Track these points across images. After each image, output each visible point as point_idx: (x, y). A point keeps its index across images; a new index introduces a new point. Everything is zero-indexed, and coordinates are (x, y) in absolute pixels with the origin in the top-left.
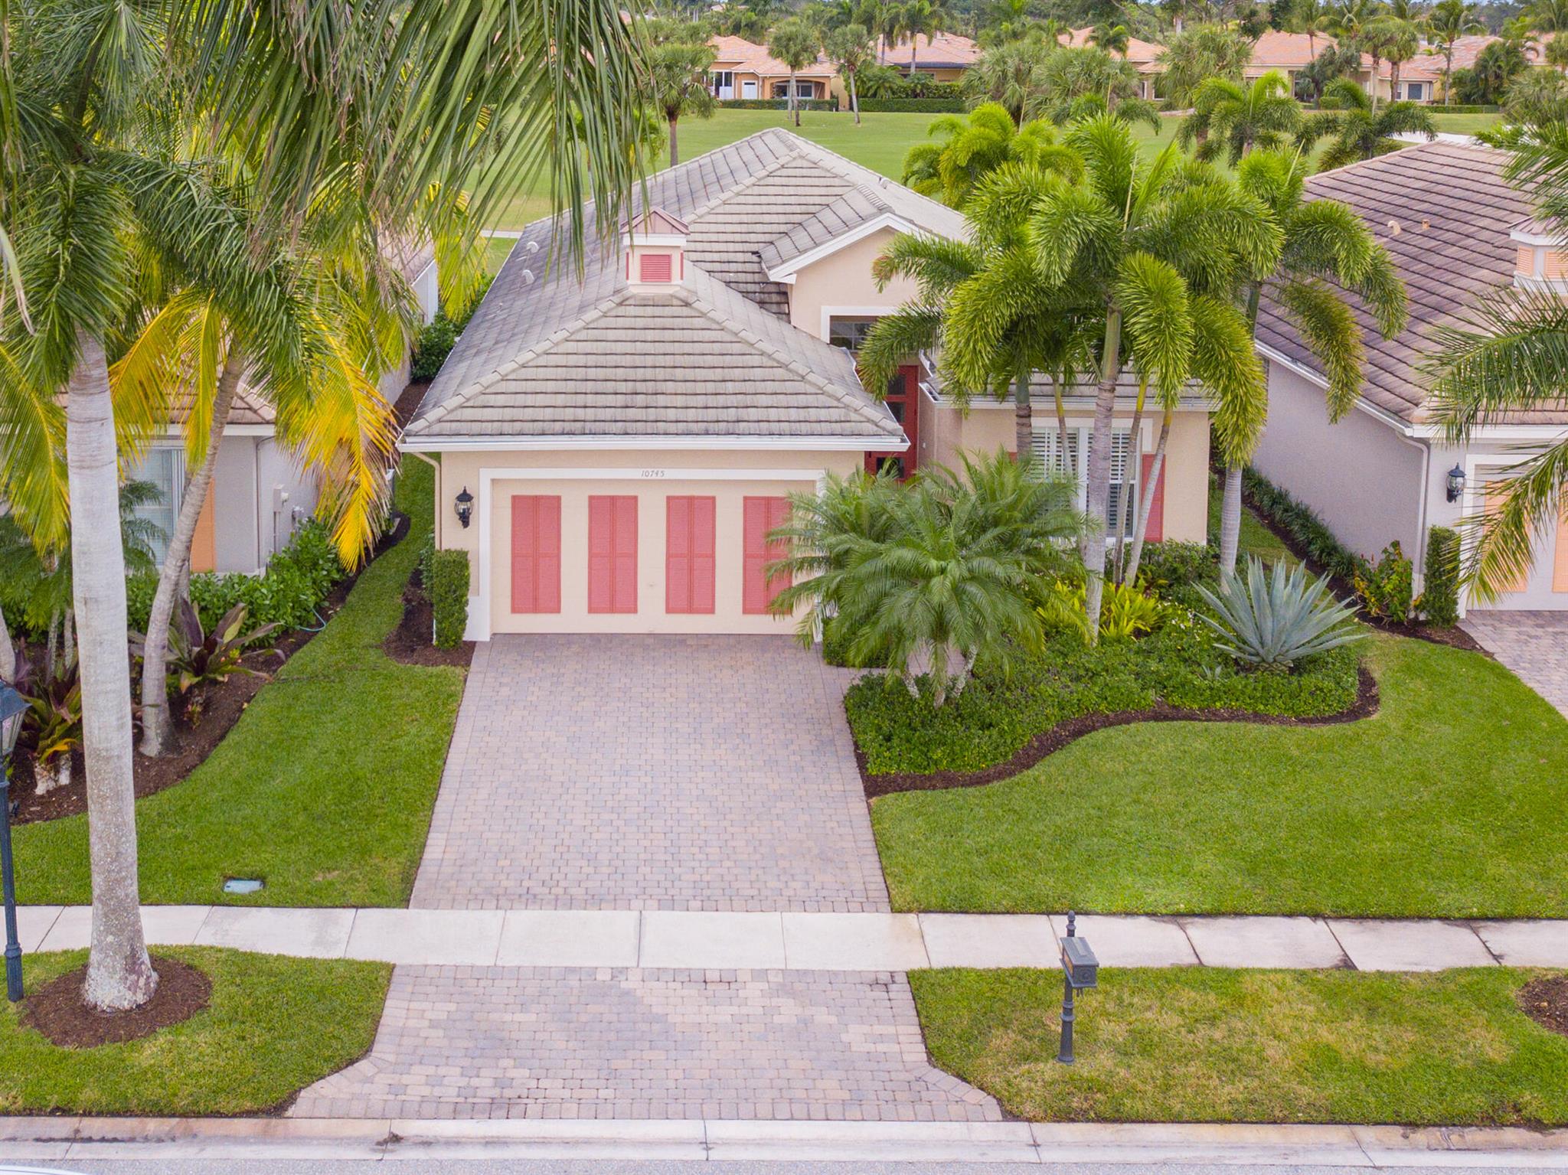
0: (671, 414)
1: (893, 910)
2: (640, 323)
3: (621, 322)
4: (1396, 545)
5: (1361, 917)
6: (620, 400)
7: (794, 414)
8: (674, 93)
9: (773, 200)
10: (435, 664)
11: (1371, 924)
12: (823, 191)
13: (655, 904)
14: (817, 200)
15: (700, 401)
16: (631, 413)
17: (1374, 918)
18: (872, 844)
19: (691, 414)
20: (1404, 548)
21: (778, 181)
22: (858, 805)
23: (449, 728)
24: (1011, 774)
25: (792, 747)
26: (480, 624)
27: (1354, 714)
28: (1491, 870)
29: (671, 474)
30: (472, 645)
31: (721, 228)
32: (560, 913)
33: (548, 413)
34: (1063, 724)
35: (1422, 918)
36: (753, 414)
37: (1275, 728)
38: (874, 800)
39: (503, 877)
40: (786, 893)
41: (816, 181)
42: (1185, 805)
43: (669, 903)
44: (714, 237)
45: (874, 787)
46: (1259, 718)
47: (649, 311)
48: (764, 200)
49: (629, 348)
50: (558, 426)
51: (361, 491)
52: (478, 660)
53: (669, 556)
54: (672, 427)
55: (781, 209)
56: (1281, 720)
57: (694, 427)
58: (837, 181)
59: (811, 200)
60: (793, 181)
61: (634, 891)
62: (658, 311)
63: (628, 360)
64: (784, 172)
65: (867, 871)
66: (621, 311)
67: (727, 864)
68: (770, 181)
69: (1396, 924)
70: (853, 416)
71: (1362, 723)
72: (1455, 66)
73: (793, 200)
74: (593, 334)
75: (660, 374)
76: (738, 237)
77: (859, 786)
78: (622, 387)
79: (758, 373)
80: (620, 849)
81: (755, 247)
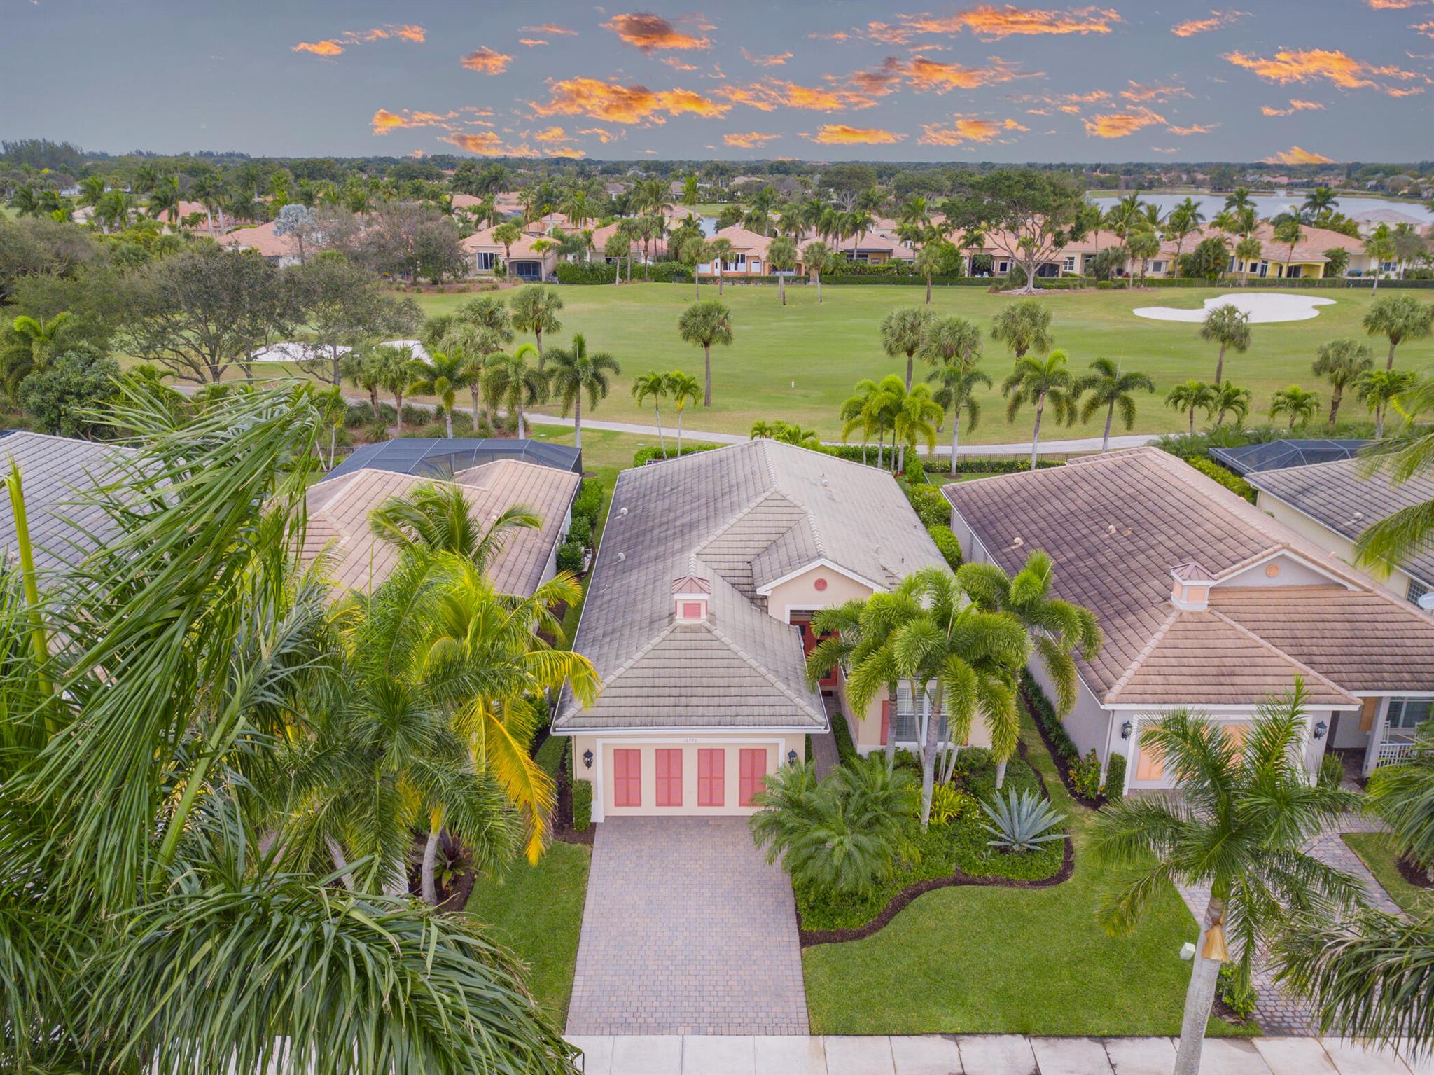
0: (700, 711)
1: (811, 1034)
2: (684, 645)
3: (673, 644)
4: (1094, 750)
5: (1048, 1036)
6: (672, 701)
7: (768, 710)
8: (708, 332)
9: (759, 523)
10: (575, 842)
11: (1052, 1041)
12: (788, 517)
13: (690, 1029)
14: (785, 524)
15: (716, 701)
16: (679, 710)
17: (1054, 1036)
18: (801, 983)
19: (711, 711)
20: (1098, 755)
21: (763, 509)
22: (795, 953)
23: (584, 893)
24: (876, 930)
25: (764, 908)
26: (598, 815)
27: (1060, 877)
28: (1118, 1002)
29: (700, 741)
30: (594, 825)
31: (730, 544)
32: (643, 1037)
33: (632, 711)
34: (905, 890)
35: (1079, 1036)
36: (745, 710)
37: (1016, 890)
38: (804, 950)
39: (612, 1009)
40: (758, 1021)
41: (784, 510)
42: (965, 954)
43: (697, 1031)
44: (726, 551)
45: (806, 940)
46: (1010, 883)
47: (688, 636)
48: (755, 523)
49: (676, 663)
50: (638, 720)
51: (537, 830)
52: (599, 837)
53: (699, 778)
54: (700, 720)
55: (764, 530)
56: (1022, 885)
57: (713, 720)
58: (796, 510)
59: (781, 524)
60: (772, 510)
61: (679, 1020)
62: (693, 636)
63: (676, 672)
64: (767, 503)
65: (798, 1004)
66: (672, 636)
67: (728, 999)
68: (759, 509)
69: (1067, 1041)
70: (800, 712)
71: (1062, 886)
72: (1183, 251)
73: (771, 524)
74: (658, 653)
75: (694, 682)
76: (739, 551)
77: (796, 938)
78: (674, 691)
79: (748, 681)
80: (672, 988)
81: (748, 558)
